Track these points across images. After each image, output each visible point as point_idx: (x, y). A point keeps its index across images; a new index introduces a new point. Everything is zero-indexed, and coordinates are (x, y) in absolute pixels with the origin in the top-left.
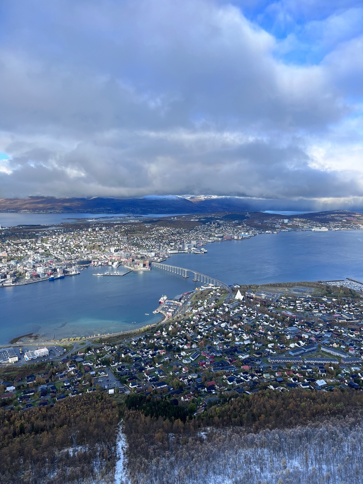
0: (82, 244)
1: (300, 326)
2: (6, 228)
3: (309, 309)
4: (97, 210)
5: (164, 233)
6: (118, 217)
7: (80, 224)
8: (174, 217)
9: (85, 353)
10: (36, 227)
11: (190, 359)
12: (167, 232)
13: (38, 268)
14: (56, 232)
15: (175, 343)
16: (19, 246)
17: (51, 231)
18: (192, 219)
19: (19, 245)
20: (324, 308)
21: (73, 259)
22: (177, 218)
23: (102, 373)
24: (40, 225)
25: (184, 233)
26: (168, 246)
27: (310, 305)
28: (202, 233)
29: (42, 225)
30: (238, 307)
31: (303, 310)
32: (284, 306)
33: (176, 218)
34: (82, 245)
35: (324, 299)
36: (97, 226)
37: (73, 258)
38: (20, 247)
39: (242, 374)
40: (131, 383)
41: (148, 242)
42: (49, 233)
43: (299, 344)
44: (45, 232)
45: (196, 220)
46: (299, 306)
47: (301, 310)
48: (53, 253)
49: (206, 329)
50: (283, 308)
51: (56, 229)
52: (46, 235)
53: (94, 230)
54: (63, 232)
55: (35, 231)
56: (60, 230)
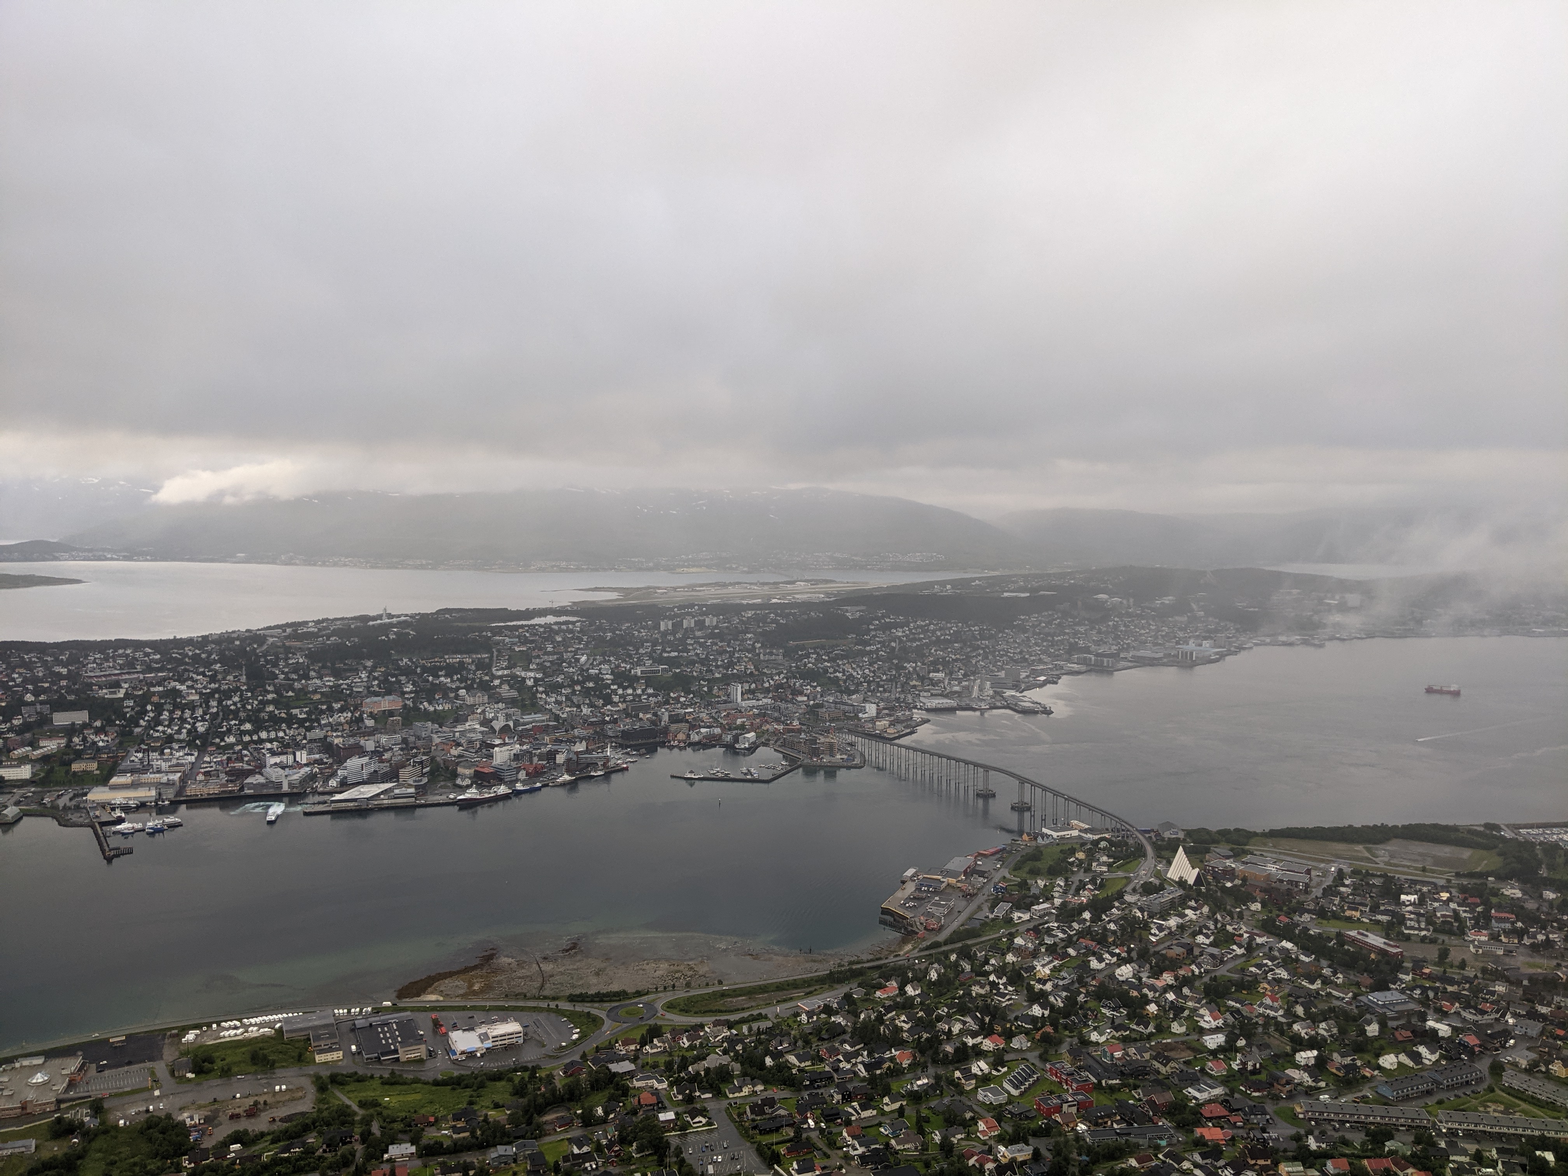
0: (638, 671)
1: (1418, 992)
2: (403, 618)
3: (1447, 927)
5: (907, 636)
6: (755, 584)
7: (634, 606)
8: (943, 584)
9: (643, 1044)
10: (493, 614)
11: (1003, 1088)
12: (919, 633)
13: (496, 749)
14: (557, 633)
15: (950, 1029)
16: (439, 677)
17: (542, 630)
18: (1007, 591)
19: (440, 673)
20: (1508, 926)
21: (608, 723)
22: (952, 588)
23: (697, 1120)
24: (507, 609)
25: (978, 640)
26: (922, 683)
27: (1454, 910)
28: (1043, 640)
29: (512, 608)
30: (1176, 907)
31: (1428, 930)
32: (1353, 912)
33: (949, 587)
34: (639, 674)
35: (1508, 892)
36: (688, 614)
37: (607, 719)
38: (442, 679)
39: (1197, 1158)
40: (795, 1164)
41: (853, 668)
42: (536, 634)
43: (1417, 1057)
44: (520, 630)
45: (1023, 595)
46: (1412, 916)
47: (1420, 929)
48: (546, 703)
49: (1061, 983)
50: (1349, 919)
51: (556, 623)
52: (524, 641)
53: (677, 626)
54: (578, 632)
55: (492, 629)
56: (571, 626)
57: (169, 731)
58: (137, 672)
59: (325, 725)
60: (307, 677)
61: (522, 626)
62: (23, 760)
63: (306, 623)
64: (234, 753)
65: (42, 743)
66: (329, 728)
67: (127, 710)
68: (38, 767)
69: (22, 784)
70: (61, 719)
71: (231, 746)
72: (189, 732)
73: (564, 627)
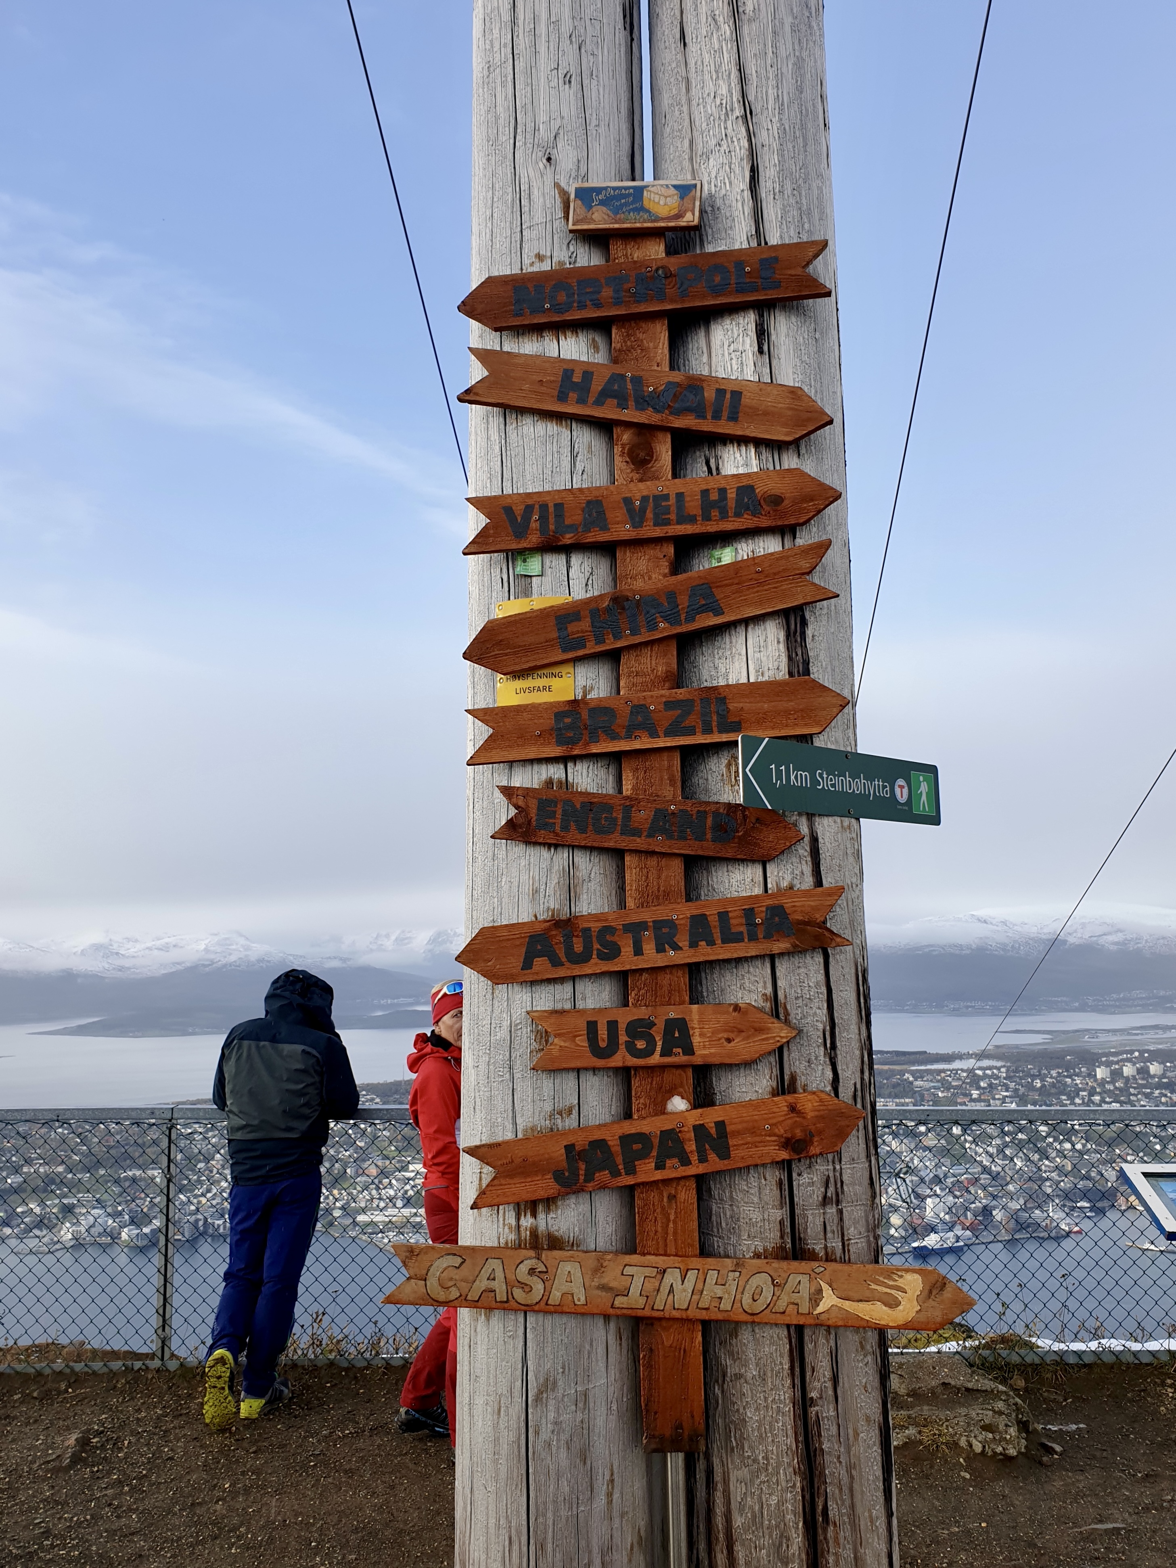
4: (1118, 1000)
7: (1063, 1050)
10: (912, 1057)
13: (929, 1200)
14: (982, 1078)
17: (965, 1074)
24: (926, 1052)
29: (932, 1050)
36: (1129, 1060)
42: (959, 1079)
44: (943, 1075)
48: (976, 1153)
51: (980, 1068)
52: (947, 1086)
53: (1116, 1074)
54: (1004, 1078)
55: (913, 1073)
56: (995, 1071)
61: (944, 1071)
73: (989, 1072)
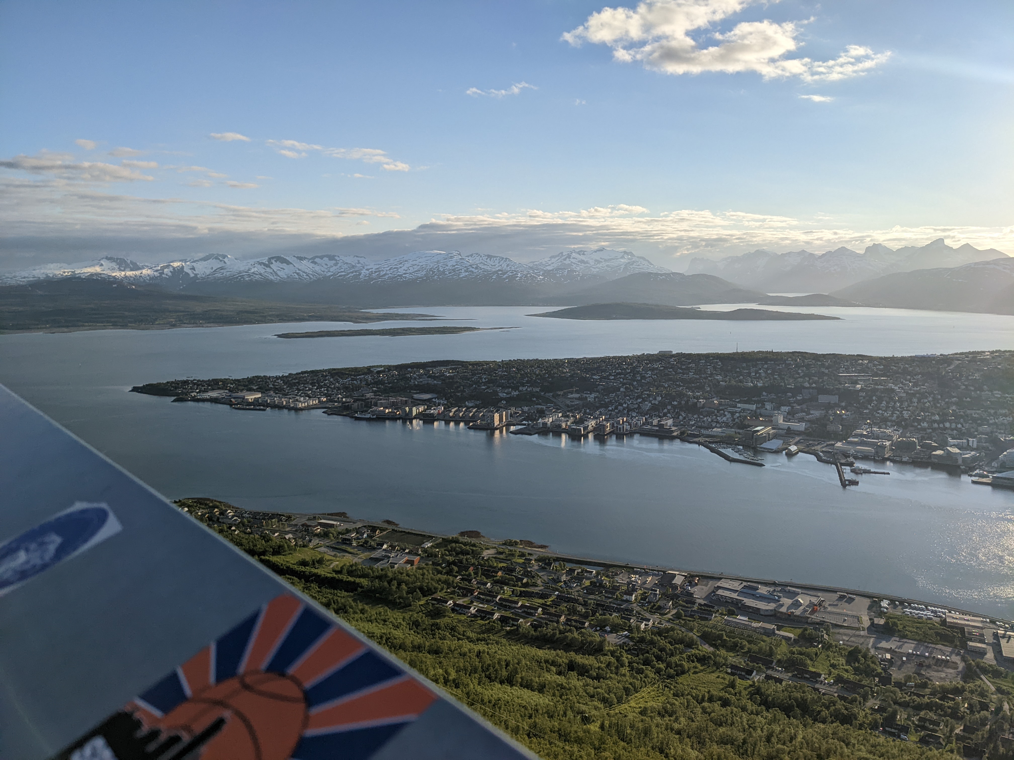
57: (886, 413)
58: (869, 376)
59: (992, 424)
60: (982, 390)
62: (801, 420)
63: (984, 352)
64: (926, 434)
65: (812, 412)
66: (995, 426)
67: (862, 398)
68: (809, 425)
69: (799, 433)
70: (823, 399)
71: (924, 429)
72: (898, 417)
